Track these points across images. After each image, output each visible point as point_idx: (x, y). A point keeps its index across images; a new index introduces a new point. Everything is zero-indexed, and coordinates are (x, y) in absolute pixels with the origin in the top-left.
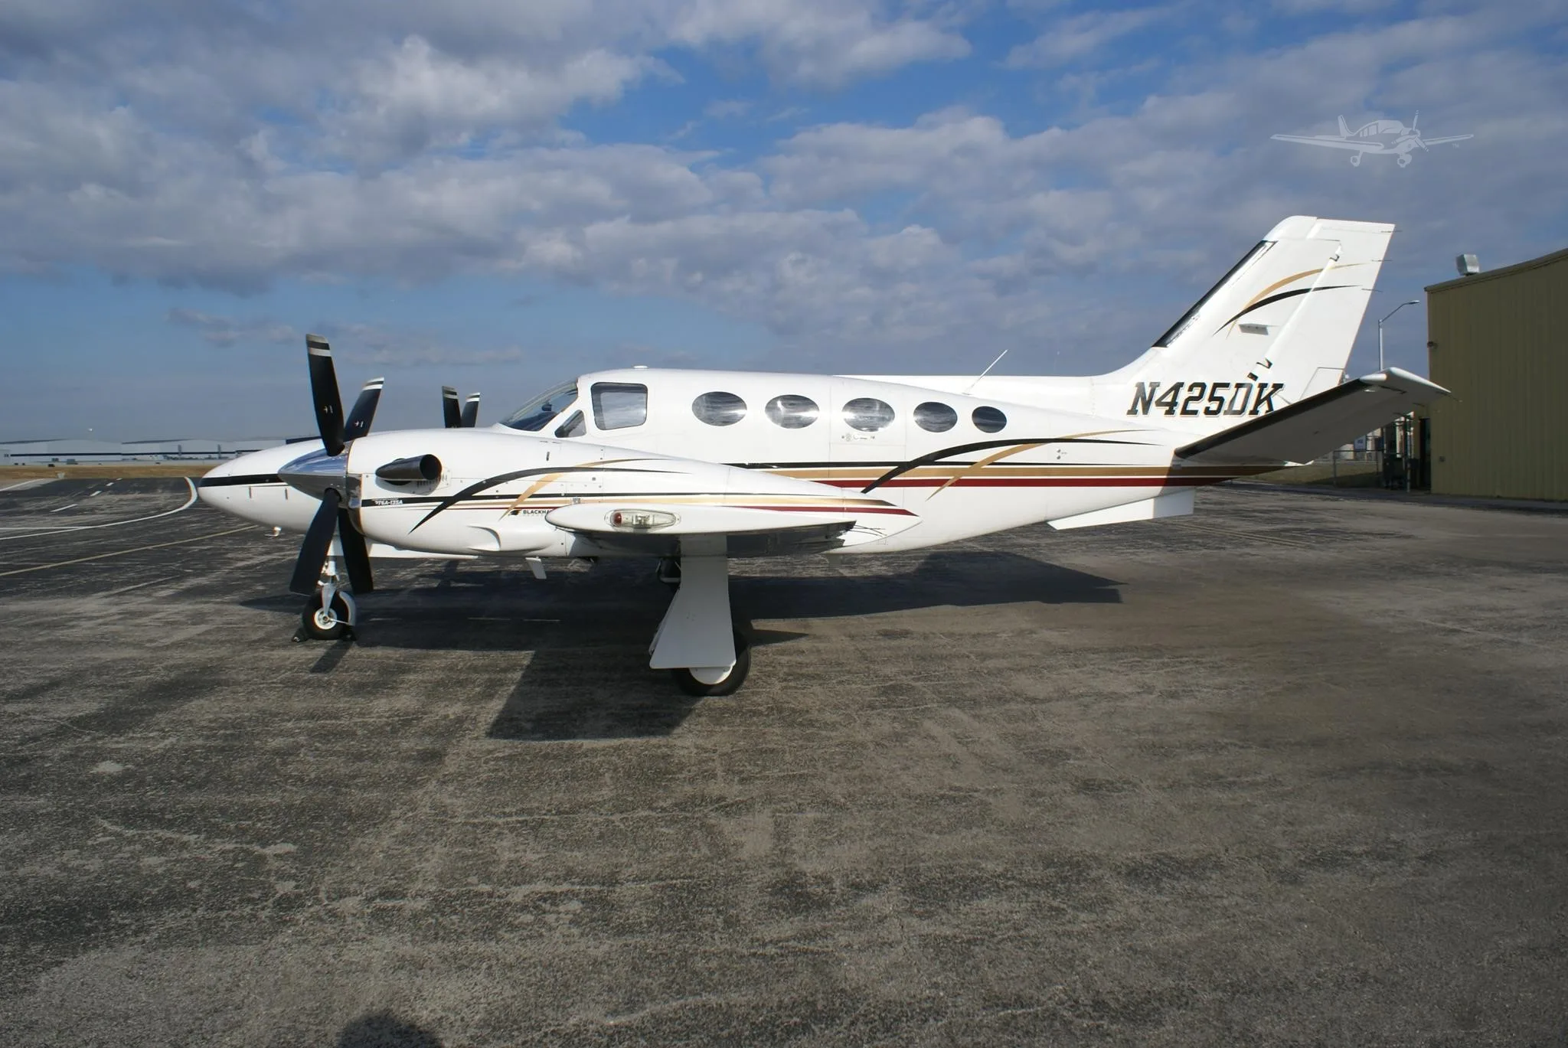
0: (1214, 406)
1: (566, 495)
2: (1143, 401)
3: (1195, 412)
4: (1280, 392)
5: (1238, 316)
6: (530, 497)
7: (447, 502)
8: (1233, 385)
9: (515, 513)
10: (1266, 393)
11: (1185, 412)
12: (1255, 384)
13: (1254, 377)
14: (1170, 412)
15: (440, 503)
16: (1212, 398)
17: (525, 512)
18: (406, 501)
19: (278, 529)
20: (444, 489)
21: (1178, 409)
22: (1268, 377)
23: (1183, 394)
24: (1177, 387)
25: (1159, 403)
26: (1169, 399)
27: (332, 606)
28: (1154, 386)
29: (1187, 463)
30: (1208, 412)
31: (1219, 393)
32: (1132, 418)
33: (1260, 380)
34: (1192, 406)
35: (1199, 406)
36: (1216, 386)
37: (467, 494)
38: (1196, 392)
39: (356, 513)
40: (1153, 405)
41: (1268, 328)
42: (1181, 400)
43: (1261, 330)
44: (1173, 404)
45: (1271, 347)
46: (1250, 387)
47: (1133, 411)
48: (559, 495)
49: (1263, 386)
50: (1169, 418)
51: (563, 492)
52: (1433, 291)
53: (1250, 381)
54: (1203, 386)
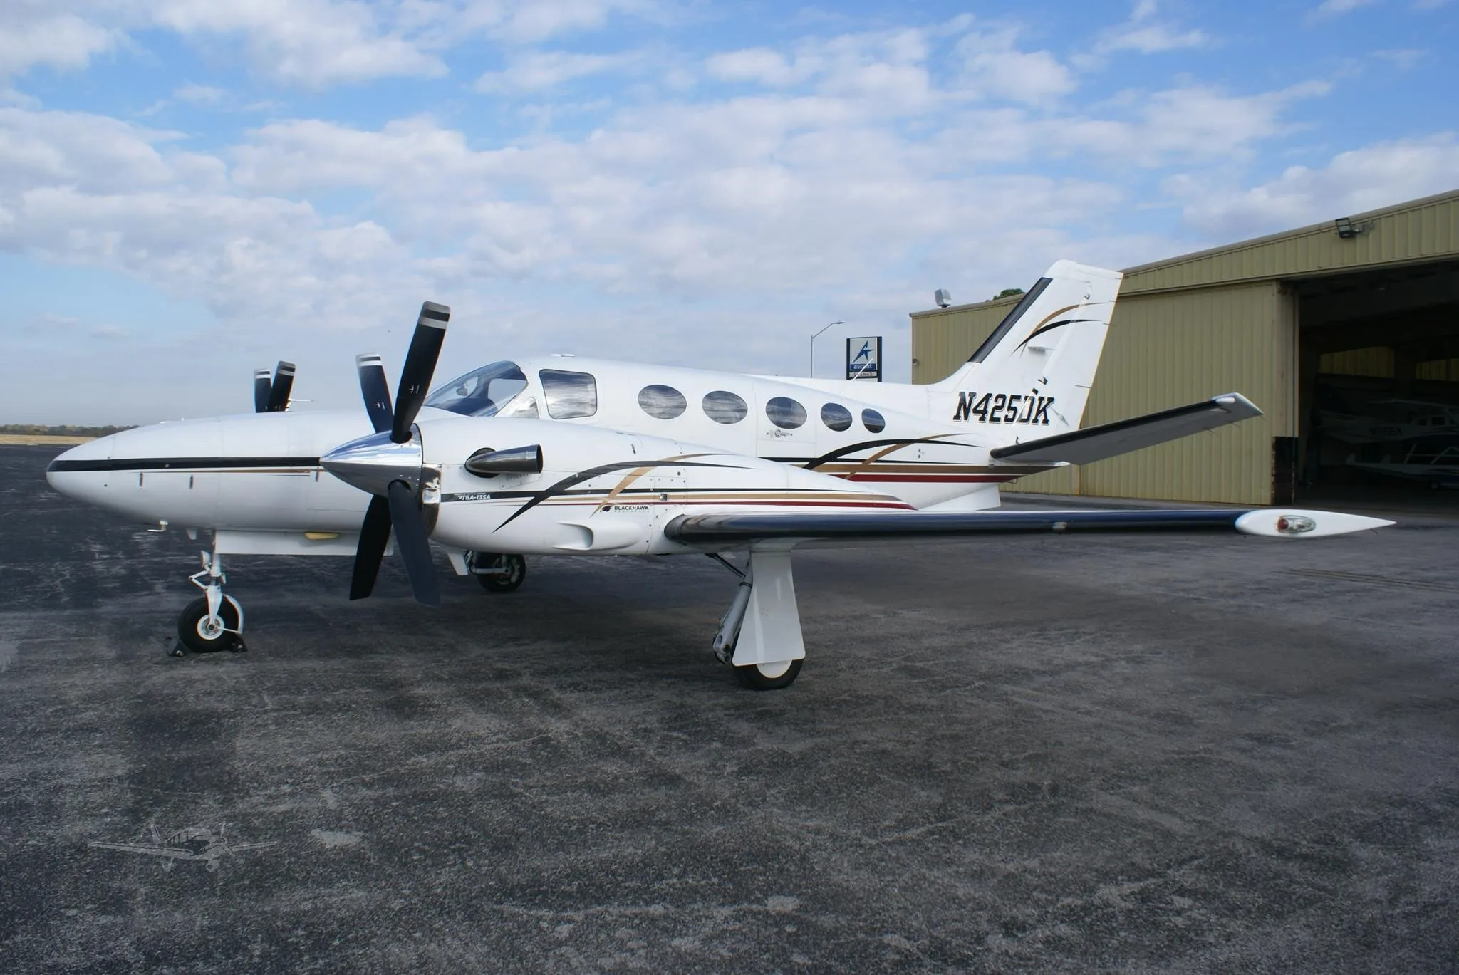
0: (1011, 415)
1: (656, 490)
2: (965, 408)
3: (998, 420)
4: (1053, 405)
5: (1026, 341)
6: (621, 492)
7: (539, 497)
8: (1023, 398)
9: (607, 509)
10: (1043, 404)
11: (993, 419)
12: (1037, 397)
13: (1035, 391)
14: (982, 419)
15: (531, 498)
16: (1010, 408)
17: (616, 508)
18: (495, 495)
19: (163, 523)
20: (537, 482)
21: (988, 416)
22: (1045, 392)
23: (992, 404)
24: (989, 396)
25: (976, 411)
26: (981, 408)
27: (220, 613)
28: (973, 395)
29: (999, 463)
30: (1007, 420)
31: (1015, 404)
32: (956, 423)
33: (1040, 395)
34: (997, 415)
35: (1000, 414)
36: (1013, 397)
37: (559, 489)
38: (1000, 403)
39: (434, 509)
40: (971, 411)
41: (1046, 351)
42: (990, 409)
43: (1040, 351)
44: (985, 412)
45: (1048, 366)
46: (1033, 399)
47: (957, 417)
48: (648, 490)
49: (1041, 399)
50: (982, 425)
51: (651, 487)
52: (916, 317)
53: (1033, 394)
54: (1003, 397)
